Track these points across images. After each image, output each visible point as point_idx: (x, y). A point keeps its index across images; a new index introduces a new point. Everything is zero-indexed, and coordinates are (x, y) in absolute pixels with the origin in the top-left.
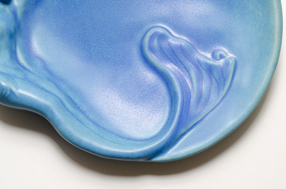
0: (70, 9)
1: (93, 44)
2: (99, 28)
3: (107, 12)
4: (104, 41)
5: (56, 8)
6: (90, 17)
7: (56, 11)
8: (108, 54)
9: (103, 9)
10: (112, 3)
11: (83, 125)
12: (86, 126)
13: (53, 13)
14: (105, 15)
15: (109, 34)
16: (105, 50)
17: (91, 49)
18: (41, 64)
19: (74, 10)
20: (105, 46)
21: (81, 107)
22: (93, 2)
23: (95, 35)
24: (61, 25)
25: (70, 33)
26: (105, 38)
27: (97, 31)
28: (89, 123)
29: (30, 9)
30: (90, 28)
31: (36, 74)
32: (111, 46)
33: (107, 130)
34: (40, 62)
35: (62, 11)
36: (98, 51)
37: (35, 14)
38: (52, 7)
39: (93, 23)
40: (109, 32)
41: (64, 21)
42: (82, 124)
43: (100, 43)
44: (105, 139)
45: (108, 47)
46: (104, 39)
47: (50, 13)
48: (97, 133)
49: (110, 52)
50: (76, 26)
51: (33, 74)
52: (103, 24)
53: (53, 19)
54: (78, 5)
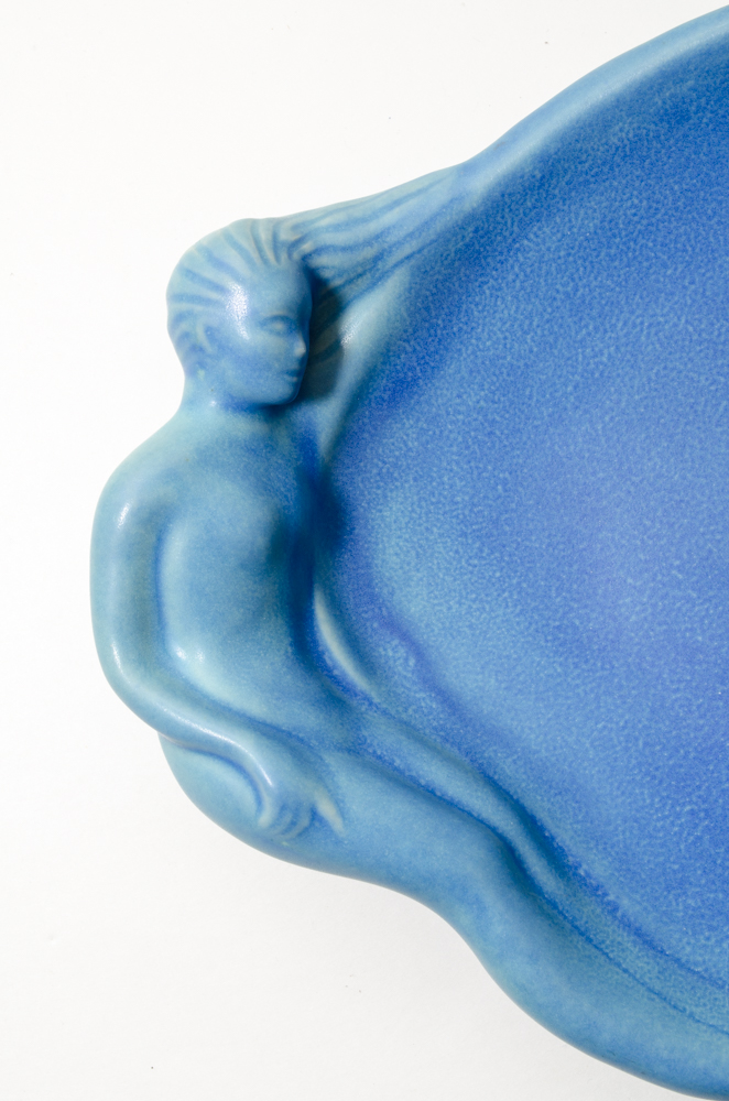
0: (536, 423)
1: (630, 581)
2: (659, 513)
3: (696, 443)
4: (679, 571)
5: (475, 416)
6: (621, 464)
7: (475, 430)
8: (691, 630)
9: (679, 430)
10: (721, 409)
11: (597, 952)
12: (611, 955)
13: (460, 439)
14: (687, 456)
15: (701, 542)
16: (679, 609)
17: (621, 602)
18: (406, 660)
19: (551, 430)
20: (680, 594)
21: (585, 866)
22: (637, 397)
23: (639, 543)
24: (494, 488)
25: (531, 526)
26: (685, 556)
27: (648, 523)
28: (619, 939)
29: (366, 420)
30: (618, 510)
31: (393, 712)
32: (711, 593)
33: (694, 973)
34: (402, 652)
35: (498, 433)
36: (650, 610)
37: (385, 441)
38: (459, 413)
39: (632, 489)
40: (703, 534)
41: (507, 475)
42: (596, 947)
43: (659, 577)
44: (691, 1016)
45: (695, 595)
46: (677, 563)
47: (448, 437)
48: (657, 986)
49: (702, 620)
50: (559, 498)
52: (678, 498)
53: (457, 463)
54: (569, 406)
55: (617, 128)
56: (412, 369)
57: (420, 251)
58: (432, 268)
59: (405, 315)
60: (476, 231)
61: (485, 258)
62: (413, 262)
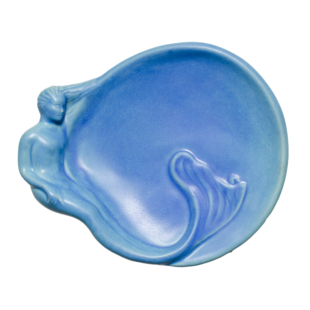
0: (112, 129)
1: (128, 161)
2: (134, 148)
3: (142, 134)
4: (138, 159)
5: (100, 127)
6: (128, 138)
7: (100, 130)
8: (140, 171)
9: (139, 132)
10: (147, 128)
11: (115, 232)
12: (118, 233)
13: (96, 132)
14: (140, 137)
15: (142, 154)
16: (138, 167)
17: (126, 165)
18: (83, 175)
19: (114, 131)
20: (138, 164)
21: (115, 216)
22: (131, 125)
23: (130, 153)
24: (103, 142)
25: (110, 150)
26: (139, 156)
27: (132, 150)
28: (120, 230)
29: (78, 127)
30: (127, 147)
31: (79, 184)
32: (144, 164)
33: (135, 237)
34: (82, 173)
35: (104, 131)
36: (132, 167)
38: (96, 127)
39: (130, 143)
40: (143, 152)
41: (105, 139)
42: (115, 231)
43: (134, 160)
44: (133, 245)
45: (141, 164)
46: (137, 158)
47: (94, 131)
48: (126, 239)
49: (142, 169)
50: (115, 144)
51: (77, 184)
52: (138, 145)
53: (96, 136)
54: (118, 126)
55: (127, 72)
56: (87, 117)
57: (88, 94)
58: (91, 97)
59: (85, 106)
60: (100, 90)
61: (102, 96)
62: (87, 96)
